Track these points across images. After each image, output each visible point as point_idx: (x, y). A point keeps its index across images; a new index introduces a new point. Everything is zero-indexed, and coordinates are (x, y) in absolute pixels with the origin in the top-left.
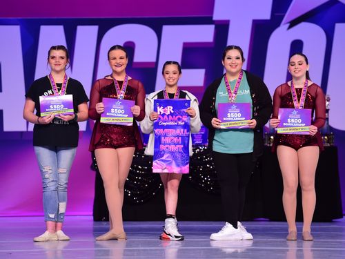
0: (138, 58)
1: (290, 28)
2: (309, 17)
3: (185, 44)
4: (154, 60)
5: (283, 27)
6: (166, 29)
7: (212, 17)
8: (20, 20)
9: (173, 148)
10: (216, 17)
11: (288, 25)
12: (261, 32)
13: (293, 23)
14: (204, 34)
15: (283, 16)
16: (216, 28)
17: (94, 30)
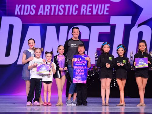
0: (82, 38)
1: (138, 27)
2: (145, 23)
3: (99, 33)
4: (88, 38)
5: (136, 26)
6: (93, 27)
7: (109, 23)
8: (40, 24)
9: (81, 74)
10: (111, 23)
11: (137, 26)
12: (128, 29)
13: (139, 25)
14: (106, 29)
15: (135, 23)
16: (111, 27)
17: (67, 27)
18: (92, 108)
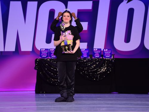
1: (128, 2)
3: (78, 10)
16: (93, 3)
18: (69, 107)
